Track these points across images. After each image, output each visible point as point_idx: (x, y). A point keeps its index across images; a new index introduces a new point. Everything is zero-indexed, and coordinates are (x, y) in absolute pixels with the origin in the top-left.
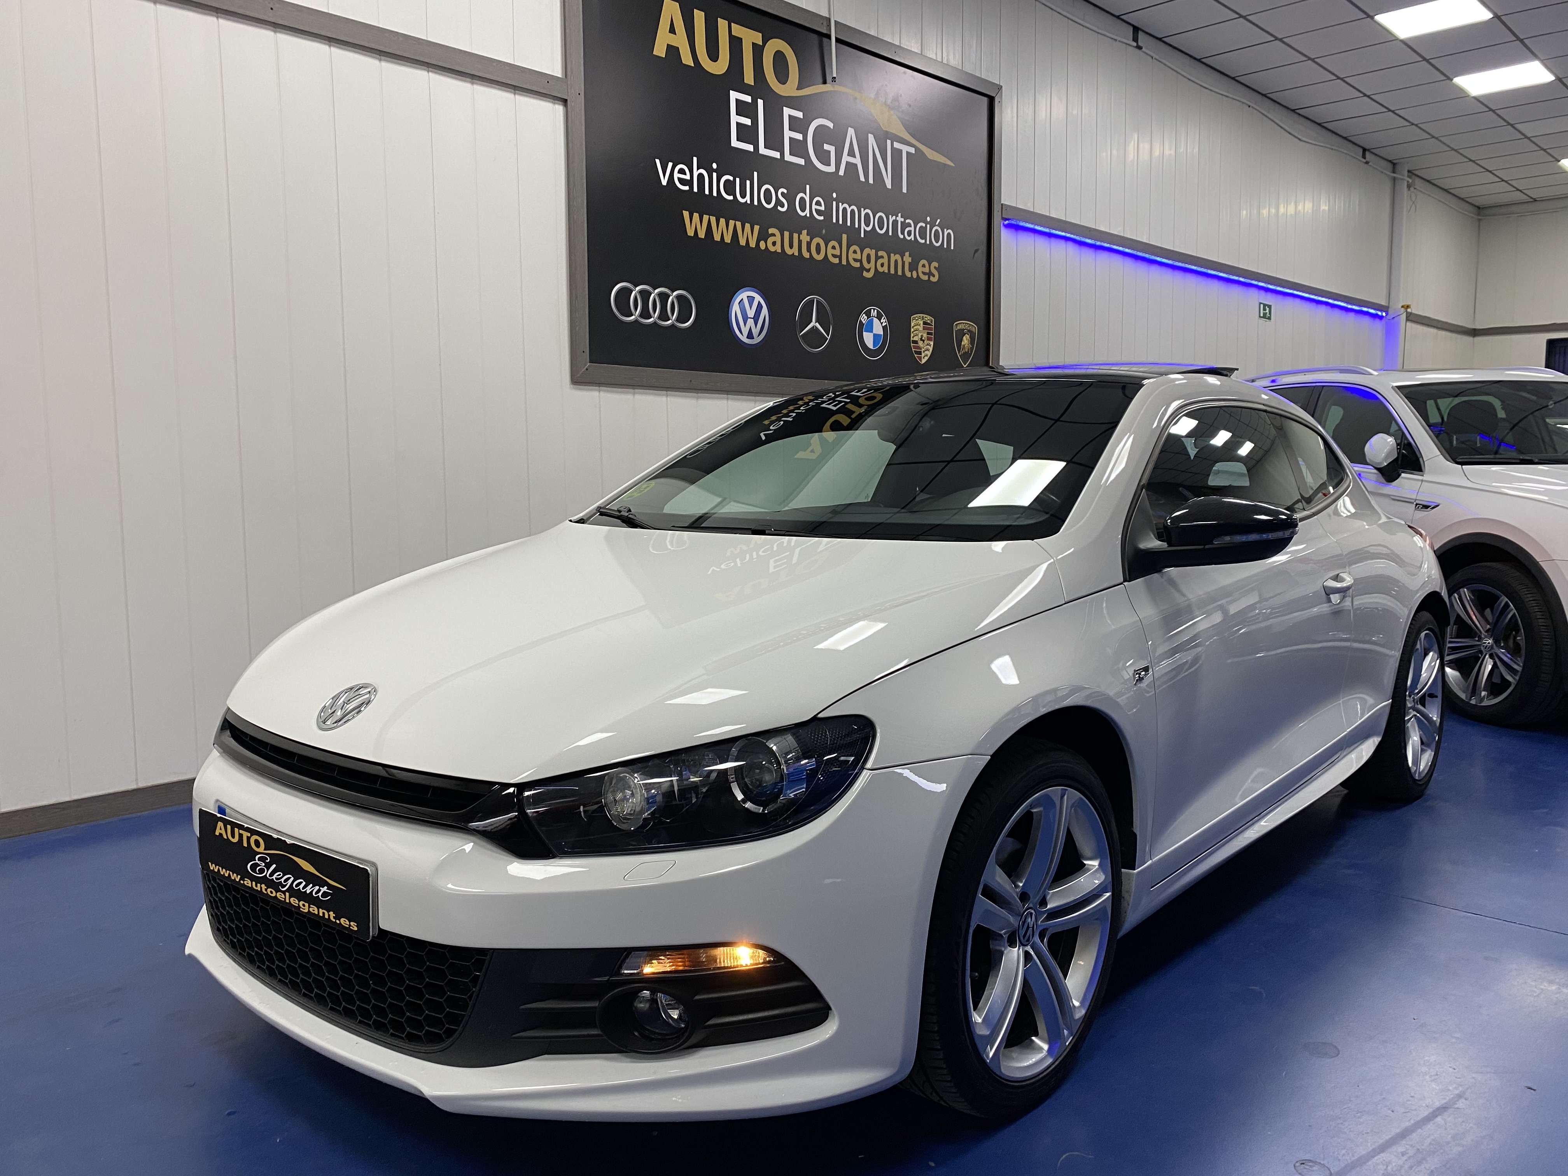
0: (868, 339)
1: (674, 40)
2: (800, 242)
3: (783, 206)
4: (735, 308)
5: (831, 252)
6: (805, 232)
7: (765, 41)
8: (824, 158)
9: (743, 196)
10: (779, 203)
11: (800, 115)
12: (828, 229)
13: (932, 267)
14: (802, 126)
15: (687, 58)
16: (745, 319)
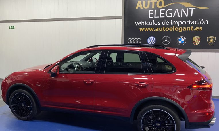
0: (180, 42)
1: (139, 6)
2: (163, 29)
3: (159, 24)
4: (149, 40)
5: (171, 29)
6: (164, 27)
7: (157, 1)
8: (170, 15)
9: (151, 24)
10: (158, 24)
11: (164, 10)
12: (170, 26)
13: (200, 28)
14: (164, 12)
15: (141, 8)
16: (151, 41)
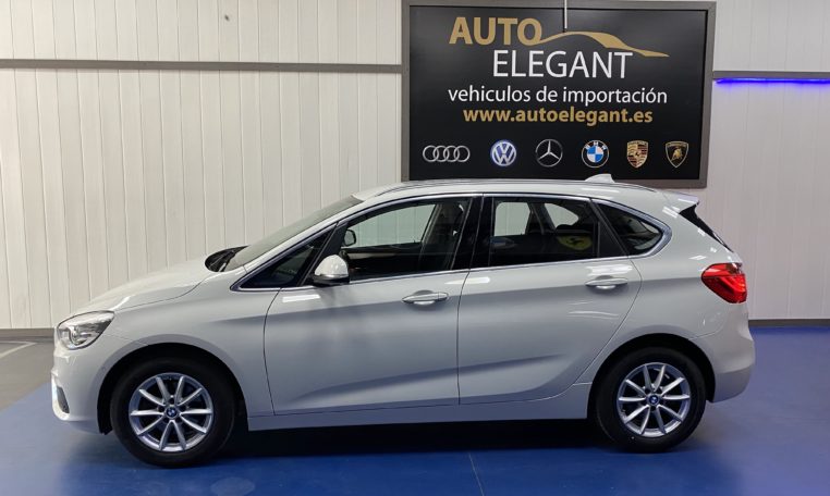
0: (591, 157)
1: (460, 35)
2: (539, 115)
3: (527, 99)
4: (494, 150)
5: (563, 116)
6: (542, 109)
7: (519, 22)
8: (559, 71)
9: (500, 97)
10: (524, 97)
11: (542, 52)
12: (560, 106)
13: (646, 115)
14: (543, 58)
15: (469, 41)
16: (501, 155)
